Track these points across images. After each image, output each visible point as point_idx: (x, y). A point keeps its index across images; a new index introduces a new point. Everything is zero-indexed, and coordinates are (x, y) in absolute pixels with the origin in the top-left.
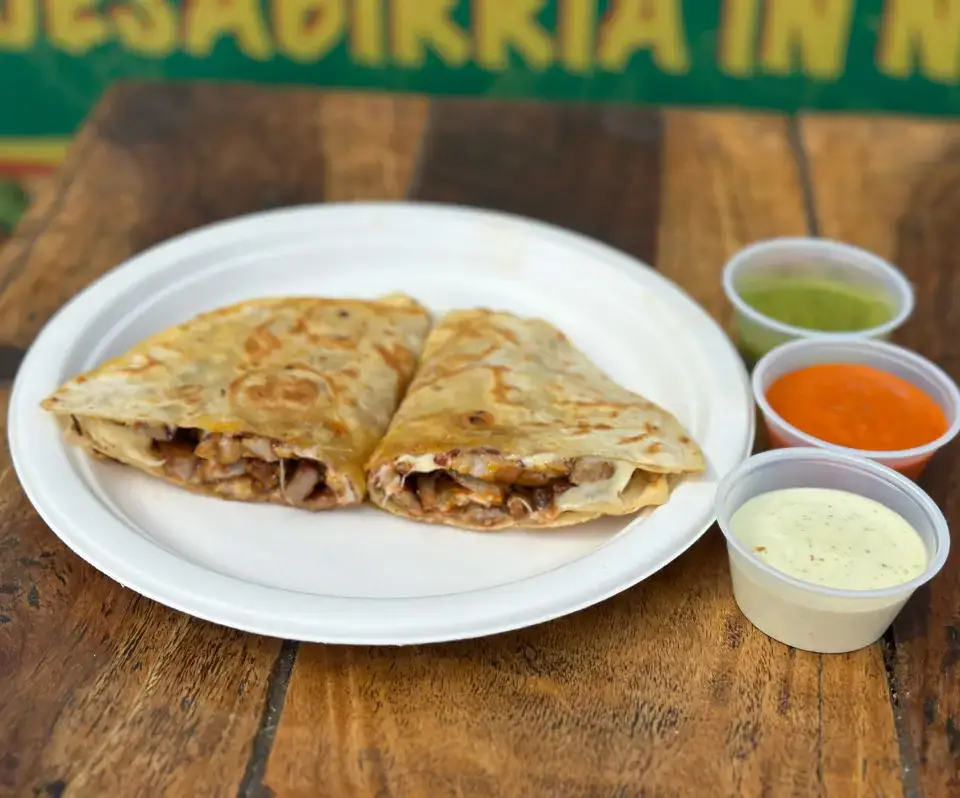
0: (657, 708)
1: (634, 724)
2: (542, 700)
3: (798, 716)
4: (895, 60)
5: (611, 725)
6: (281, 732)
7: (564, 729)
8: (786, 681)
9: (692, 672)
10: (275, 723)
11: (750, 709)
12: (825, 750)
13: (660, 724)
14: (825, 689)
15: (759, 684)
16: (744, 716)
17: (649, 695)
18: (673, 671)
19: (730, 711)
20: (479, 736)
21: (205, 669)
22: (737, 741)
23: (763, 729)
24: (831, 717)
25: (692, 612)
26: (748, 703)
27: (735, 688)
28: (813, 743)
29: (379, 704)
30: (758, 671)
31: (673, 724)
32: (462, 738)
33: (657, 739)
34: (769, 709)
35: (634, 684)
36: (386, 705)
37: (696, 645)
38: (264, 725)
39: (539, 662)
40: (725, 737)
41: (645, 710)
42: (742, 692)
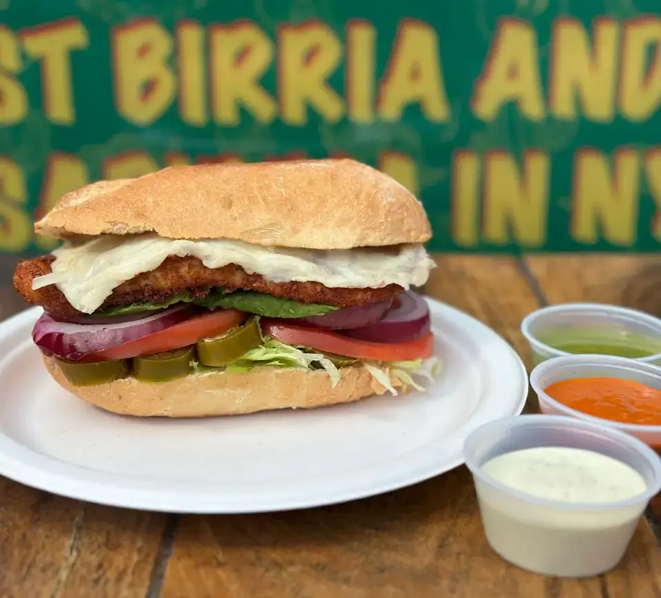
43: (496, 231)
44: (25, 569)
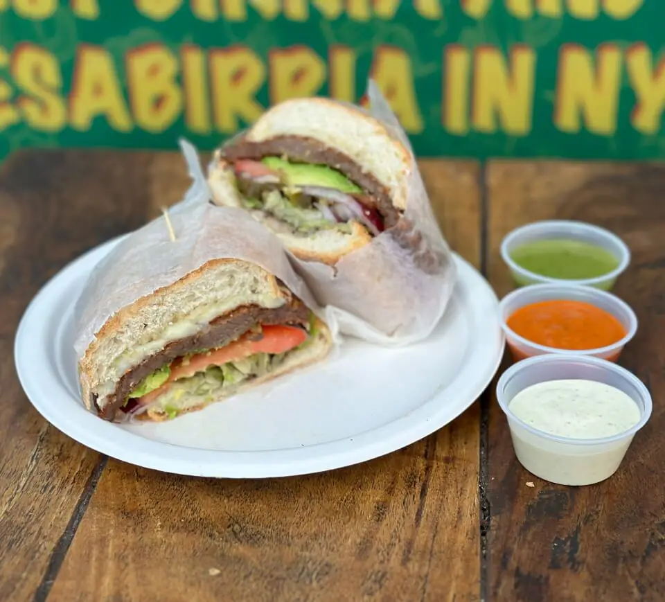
0: (318, 563)
1: (301, 574)
2: (240, 560)
3: (413, 567)
4: (567, 120)
5: (285, 575)
6: (57, 584)
7: (251, 579)
8: (410, 544)
9: (347, 538)
10: (54, 579)
11: (382, 562)
12: (428, 589)
13: (318, 574)
14: (436, 548)
15: (392, 545)
16: (377, 567)
17: (314, 554)
18: (333, 538)
19: (368, 564)
20: (192, 584)
21: (10, 545)
22: (369, 584)
23: (388, 576)
24: (437, 566)
25: (354, 498)
26: (382, 558)
27: (374, 550)
28: (421, 584)
29: (127, 565)
30: (392, 538)
31: (327, 573)
32: (180, 587)
33: (315, 584)
34: (395, 562)
35: (306, 547)
36: (132, 566)
37: (352, 520)
38: (46, 579)
39: (242, 534)
40: (361, 582)
41: (310, 565)
42: (378, 551)
43: (484, 121)
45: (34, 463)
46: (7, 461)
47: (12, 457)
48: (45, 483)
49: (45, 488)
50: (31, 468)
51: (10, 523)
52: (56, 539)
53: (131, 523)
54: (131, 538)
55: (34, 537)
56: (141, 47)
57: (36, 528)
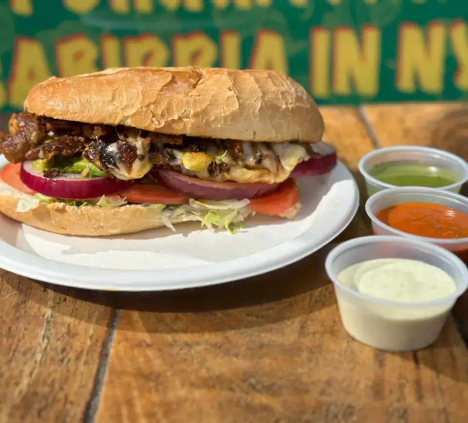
0: (339, 406)
1: (327, 417)
2: (265, 408)
3: (430, 402)
4: (406, 83)
5: (312, 418)
8: (418, 383)
9: (358, 383)
11: (399, 401)
12: (452, 420)
13: (343, 415)
15: (402, 386)
16: (396, 405)
17: (333, 398)
19: (387, 403)
23: (410, 412)
24: (451, 400)
27: (387, 392)
28: (443, 416)
29: (159, 420)
30: (399, 379)
31: (351, 414)
34: (411, 399)
35: (323, 393)
36: (164, 421)
41: (333, 408)
42: (391, 391)
43: (342, 87)
44: (11, 354)
45: (46, 341)
46: (19, 341)
47: (23, 337)
48: (61, 357)
49: (62, 360)
50: (44, 345)
51: (35, 394)
52: (83, 404)
53: (152, 384)
54: (155, 397)
55: (60, 404)
56: (69, 37)
57: (61, 396)
